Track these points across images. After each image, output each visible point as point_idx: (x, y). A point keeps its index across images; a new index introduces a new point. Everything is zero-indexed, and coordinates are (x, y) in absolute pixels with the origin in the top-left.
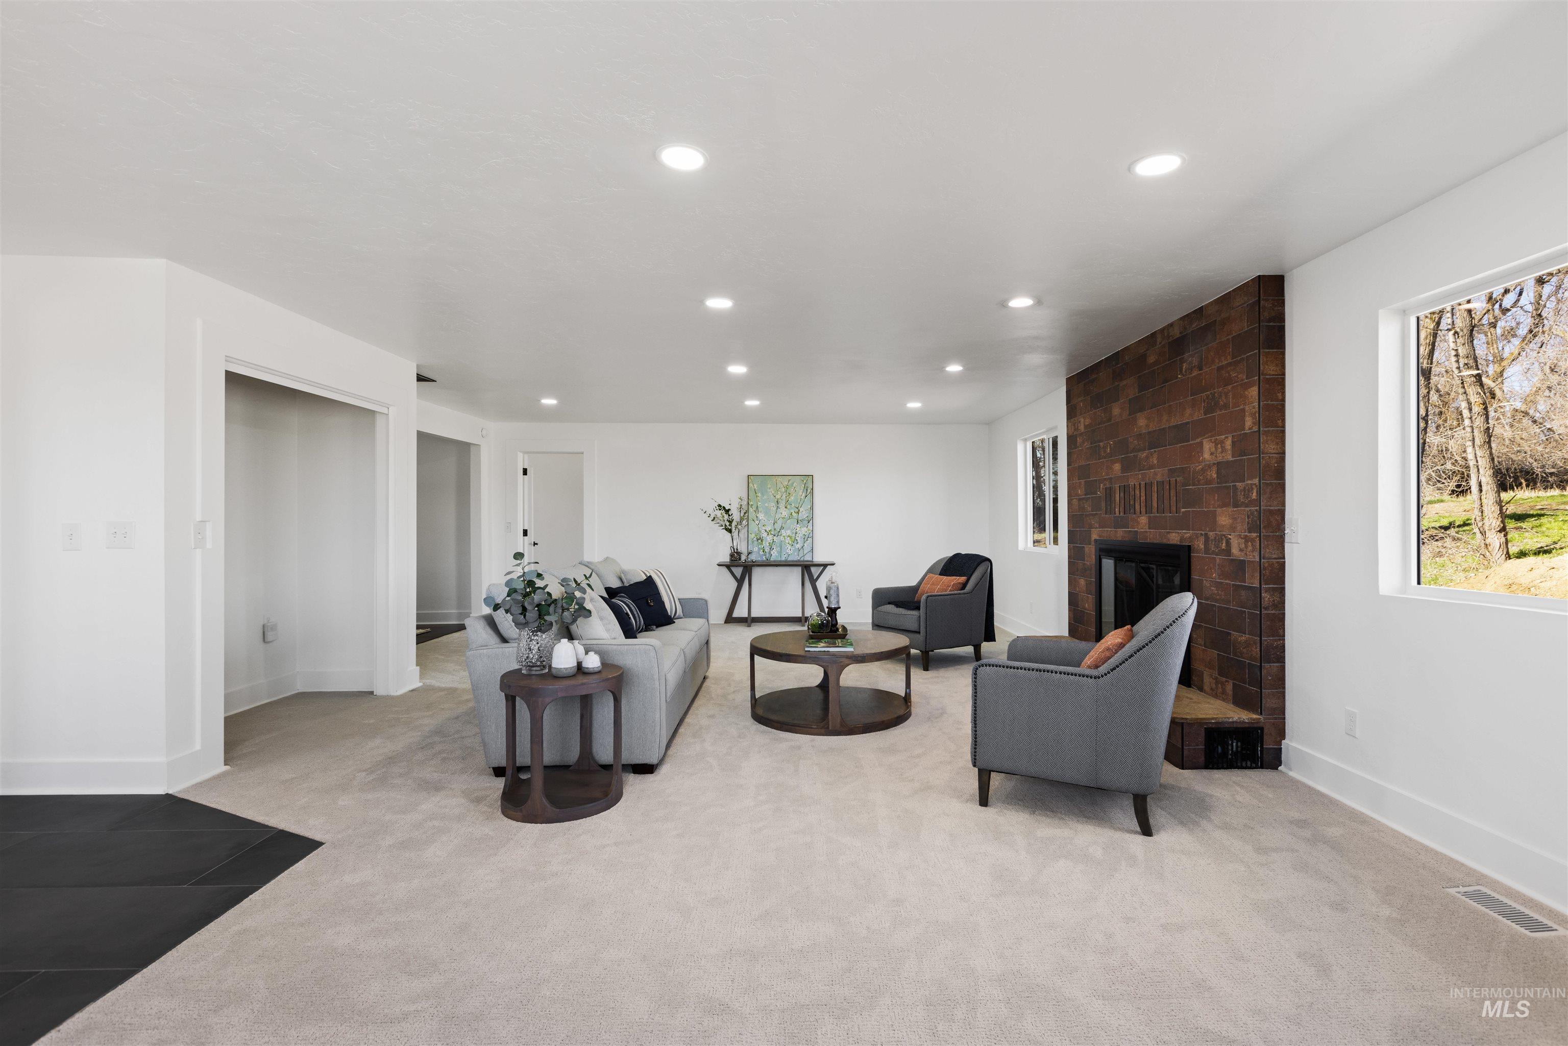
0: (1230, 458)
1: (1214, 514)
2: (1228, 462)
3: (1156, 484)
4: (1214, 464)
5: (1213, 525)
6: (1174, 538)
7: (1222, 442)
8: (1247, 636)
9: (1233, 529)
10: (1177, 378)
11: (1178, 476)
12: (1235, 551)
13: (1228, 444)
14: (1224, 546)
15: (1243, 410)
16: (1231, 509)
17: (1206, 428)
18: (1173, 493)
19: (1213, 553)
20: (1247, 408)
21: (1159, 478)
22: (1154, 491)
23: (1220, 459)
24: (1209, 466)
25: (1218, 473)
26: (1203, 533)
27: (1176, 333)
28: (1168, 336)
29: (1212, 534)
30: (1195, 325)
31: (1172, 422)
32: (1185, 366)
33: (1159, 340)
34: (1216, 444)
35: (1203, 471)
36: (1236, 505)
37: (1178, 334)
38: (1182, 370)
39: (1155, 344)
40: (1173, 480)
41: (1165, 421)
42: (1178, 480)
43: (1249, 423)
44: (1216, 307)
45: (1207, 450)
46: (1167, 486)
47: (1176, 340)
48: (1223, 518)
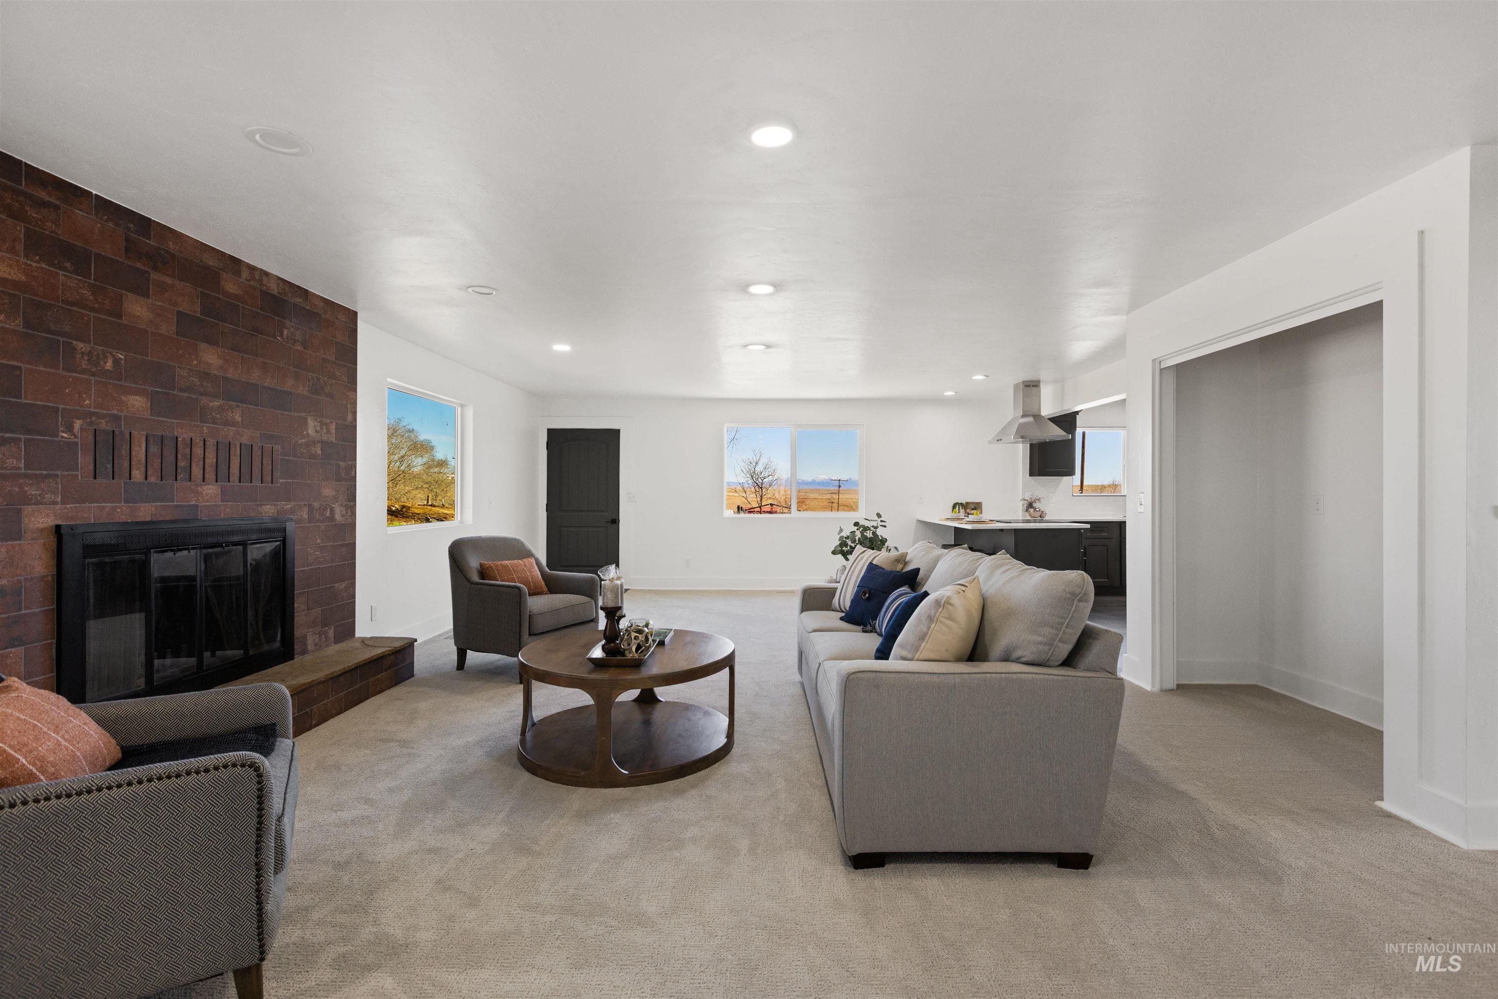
0: (334, 440)
1: (318, 487)
2: (332, 443)
3: (238, 446)
4: (319, 442)
5: (318, 496)
6: (268, 510)
7: (327, 425)
9: (335, 498)
10: (275, 338)
11: (276, 444)
12: (338, 517)
13: (333, 428)
14: (328, 514)
16: (333, 483)
17: (309, 406)
18: (266, 462)
19: (317, 521)
21: (245, 440)
22: (235, 455)
23: (325, 438)
24: (314, 443)
25: (322, 450)
26: (307, 503)
27: (274, 289)
28: (261, 281)
29: (316, 505)
30: (298, 300)
31: (268, 382)
32: (286, 332)
33: (245, 274)
34: (322, 424)
35: (308, 445)
36: (338, 480)
37: (275, 292)
38: (282, 335)
39: (238, 273)
40: (267, 446)
41: (255, 376)
42: (275, 447)
43: (350, 417)
44: (322, 304)
45: (312, 427)
46: (260, 453)
47: (273, 296)
48: (328, 491)
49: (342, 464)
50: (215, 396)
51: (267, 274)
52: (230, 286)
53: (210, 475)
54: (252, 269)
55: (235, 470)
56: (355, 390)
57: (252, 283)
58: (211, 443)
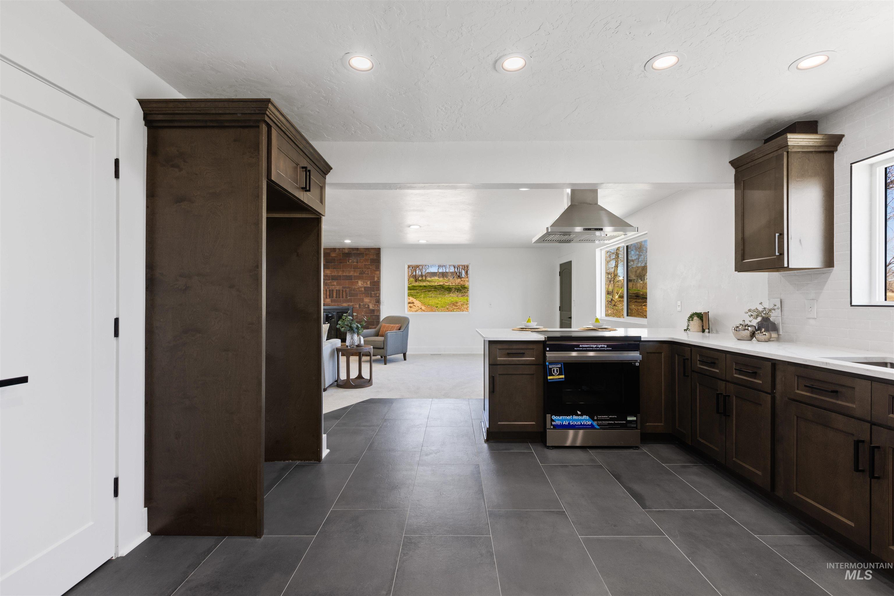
0: (369, 286)
1: (363, 299)
2: (369, 287)
4: (363, 287)
5: (363, 301)
6: (345, 305)
7: (366, 282)
8: (375, 326)
9: (370, 302)
10: (347, 263)
11: (347, 289)
12: (371, 307)
13: (369, 283)
14: (367, 306)
15: (374, 276)
16: (369, 298)
17: (359, 278)
18: (344, 293)
19: (363, 308)
20: (375, 276)
21: (337, 289)
23: (365, 286)
24: (361, 287)
25: (364, 289)
26: (358, 303)
27: (347, 251)
28: (342, 251)
29: (362, 304)
30: (355, 252)
31: (344, 274)
32: (350, 261)
33: (337, 251)
34: (364, 282)
35: (358, 288)
36: (371, 297)
37: (347, 252)
38: (349, 262)
39: (335, 251)
40: (344, 290)
41: (340, 273)
42: (347, 290)
43: (376, 279)
44: (364, 250)
45: (360, 283)
46: (342, 291)
47: (346, 253)
48: (366, 300)
49: (373, 292)
50: (329, 280)
51: (344, 249)
52: (333, 255)
53: (328, 297)
54: (339, 249)
55: (335, 295)
56: (380, 271)
57: (339, 252)
58: (328, 290)
